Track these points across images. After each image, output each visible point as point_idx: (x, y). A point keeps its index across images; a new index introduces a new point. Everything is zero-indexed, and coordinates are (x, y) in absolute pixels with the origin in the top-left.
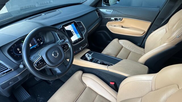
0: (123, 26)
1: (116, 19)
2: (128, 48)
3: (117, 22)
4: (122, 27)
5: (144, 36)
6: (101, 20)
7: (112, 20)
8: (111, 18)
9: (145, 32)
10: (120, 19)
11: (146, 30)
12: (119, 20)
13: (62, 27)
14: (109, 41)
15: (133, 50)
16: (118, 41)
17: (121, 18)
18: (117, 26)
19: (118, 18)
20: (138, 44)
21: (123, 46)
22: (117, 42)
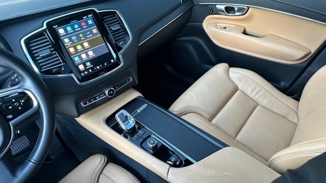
0: (248, 30)
1: (229, 10)
2: (252, 95)
3: (230, 16)
4: (245, 33)
5: (304, 65)
6: (191, 8)
7: (217, 12)
8: (217, 6)
9: (311, 52)
10: (240, 10)
11: (313, 50)
12: (237, 14)
13: (45, 27)
14: (207, 66)
15: (264, 102)
16: (228, 71)
17: (245, 6)
18: (231, 30)
19: (236, 6)
20: (282, 84)
21: (239, 87)
22: (223, 75)
